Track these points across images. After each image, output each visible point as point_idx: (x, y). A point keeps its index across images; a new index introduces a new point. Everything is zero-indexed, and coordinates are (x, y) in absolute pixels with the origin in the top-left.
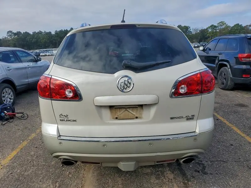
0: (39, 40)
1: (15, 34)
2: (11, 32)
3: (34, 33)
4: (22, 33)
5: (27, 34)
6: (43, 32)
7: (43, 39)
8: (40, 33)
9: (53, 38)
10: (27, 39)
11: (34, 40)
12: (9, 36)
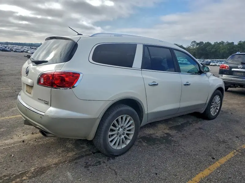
0: (218, 50)
1: (198, 44)
2: (195, 42)
3: (216, 43)
4: (204, 43)
5: (208, 44)
6: (226, 42)
7: (223, 49)
8: (222, 43)
9: (234, 49)
10: (207, 48)
11: (213, 50)
12: (192, 45)
